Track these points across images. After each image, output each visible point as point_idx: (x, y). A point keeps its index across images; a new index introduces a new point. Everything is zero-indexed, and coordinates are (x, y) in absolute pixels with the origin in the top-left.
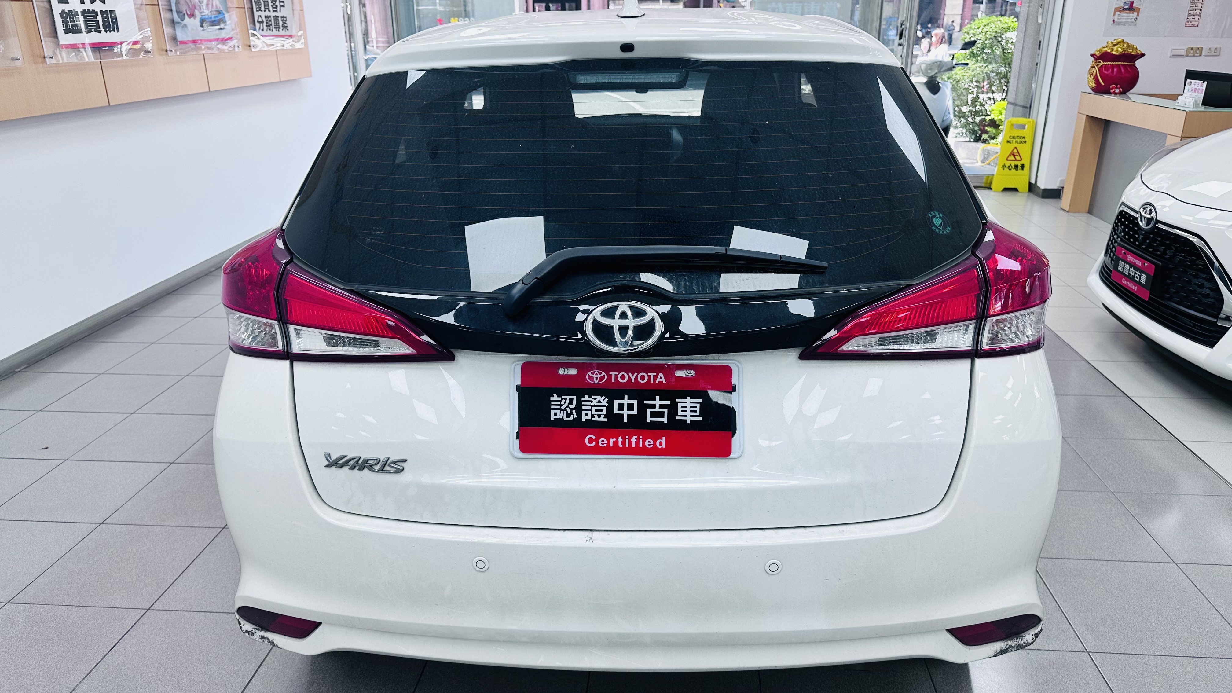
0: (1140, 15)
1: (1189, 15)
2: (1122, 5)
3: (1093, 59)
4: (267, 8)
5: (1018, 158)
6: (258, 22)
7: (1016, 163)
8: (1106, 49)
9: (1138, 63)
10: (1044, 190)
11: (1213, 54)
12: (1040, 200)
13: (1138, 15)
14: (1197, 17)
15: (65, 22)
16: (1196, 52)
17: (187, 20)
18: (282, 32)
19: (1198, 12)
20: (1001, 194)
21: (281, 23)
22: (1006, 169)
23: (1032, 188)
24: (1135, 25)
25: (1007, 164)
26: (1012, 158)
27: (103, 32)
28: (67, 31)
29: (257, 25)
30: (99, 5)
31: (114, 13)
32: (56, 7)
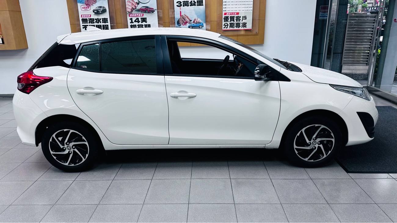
4: (232, 20)
15: (132, 27)
17: (182, 25)
18: (241, 28)
21: (241, 25)
29: (224, 26)
30: (144, 23)
31: (150, 25)
32: (129, 24)
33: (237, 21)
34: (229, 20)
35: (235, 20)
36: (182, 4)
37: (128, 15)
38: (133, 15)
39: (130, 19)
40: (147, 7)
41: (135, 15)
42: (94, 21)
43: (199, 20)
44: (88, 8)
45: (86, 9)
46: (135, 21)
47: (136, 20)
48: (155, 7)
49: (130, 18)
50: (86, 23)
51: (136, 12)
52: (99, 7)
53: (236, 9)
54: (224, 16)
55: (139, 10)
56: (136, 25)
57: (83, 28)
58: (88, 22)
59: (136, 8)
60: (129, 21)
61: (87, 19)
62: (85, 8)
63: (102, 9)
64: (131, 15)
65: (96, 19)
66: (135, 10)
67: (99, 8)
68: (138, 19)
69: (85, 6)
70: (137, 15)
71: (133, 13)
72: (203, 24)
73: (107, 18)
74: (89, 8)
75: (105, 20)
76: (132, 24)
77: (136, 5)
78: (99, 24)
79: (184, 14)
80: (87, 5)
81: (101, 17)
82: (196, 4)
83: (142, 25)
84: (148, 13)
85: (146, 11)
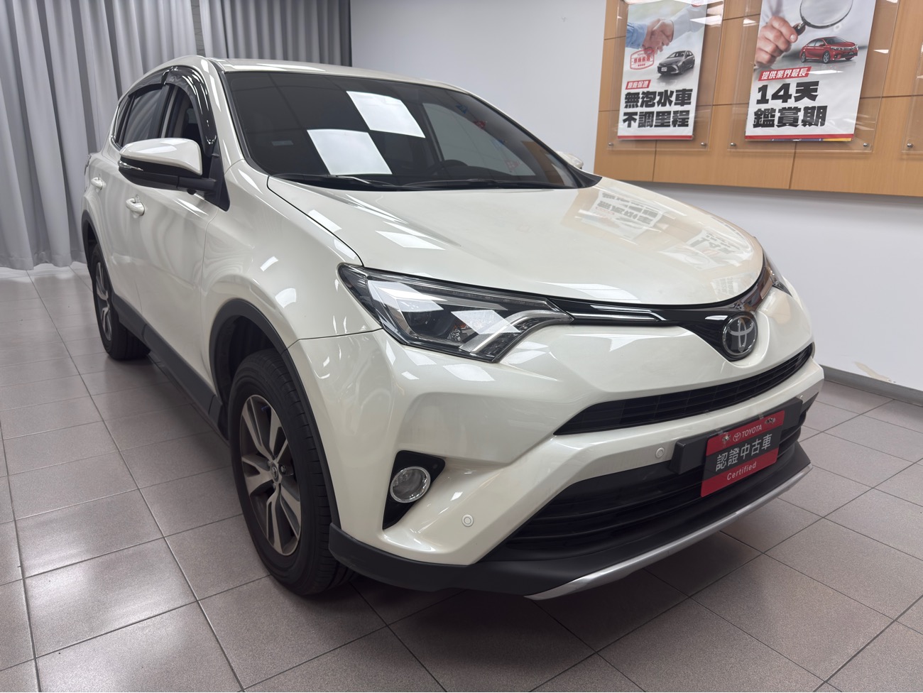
15: (757, 119)
27: (800, 126)
30: (806, 102)
31: (825, 108)
32: (753, 108)
37: (755, 76)
38: (773, 75)
39: (760, 89)
40: (830, 41)
41: (780, 74)
42: (654, 98)
44: (648, 59)
45: (642, 63)
46: (775, 97)
47: (779, 90)
48: (861, 36)
49: (761, 84)
50: (633, 107)
51: (786, 64)
52: (676, 53)
55: (796, 56)
56: (773, 110)
57: (625, 121)
58: (639, 104)
59: (788, 49)
60: (755, 95)
61: (639, 93)
62: (640, 60)
63: (683, 59)
64: (766, 75)
65: (660, 94)
66: (783, 57)
67: (675, 56)
68: (786, 87)
69: (642, 54)
70: (788, 72)
71: (774, 66)
73: (691, 90)
74: (651, 59)
75: (684, 96)
76: (763, 107)
77: (793, 37)
78: (667, 108)
80: (646, 50)
81: (677, 85)
83: (798, 110)
84: (829, 62)
85: (822, 56)
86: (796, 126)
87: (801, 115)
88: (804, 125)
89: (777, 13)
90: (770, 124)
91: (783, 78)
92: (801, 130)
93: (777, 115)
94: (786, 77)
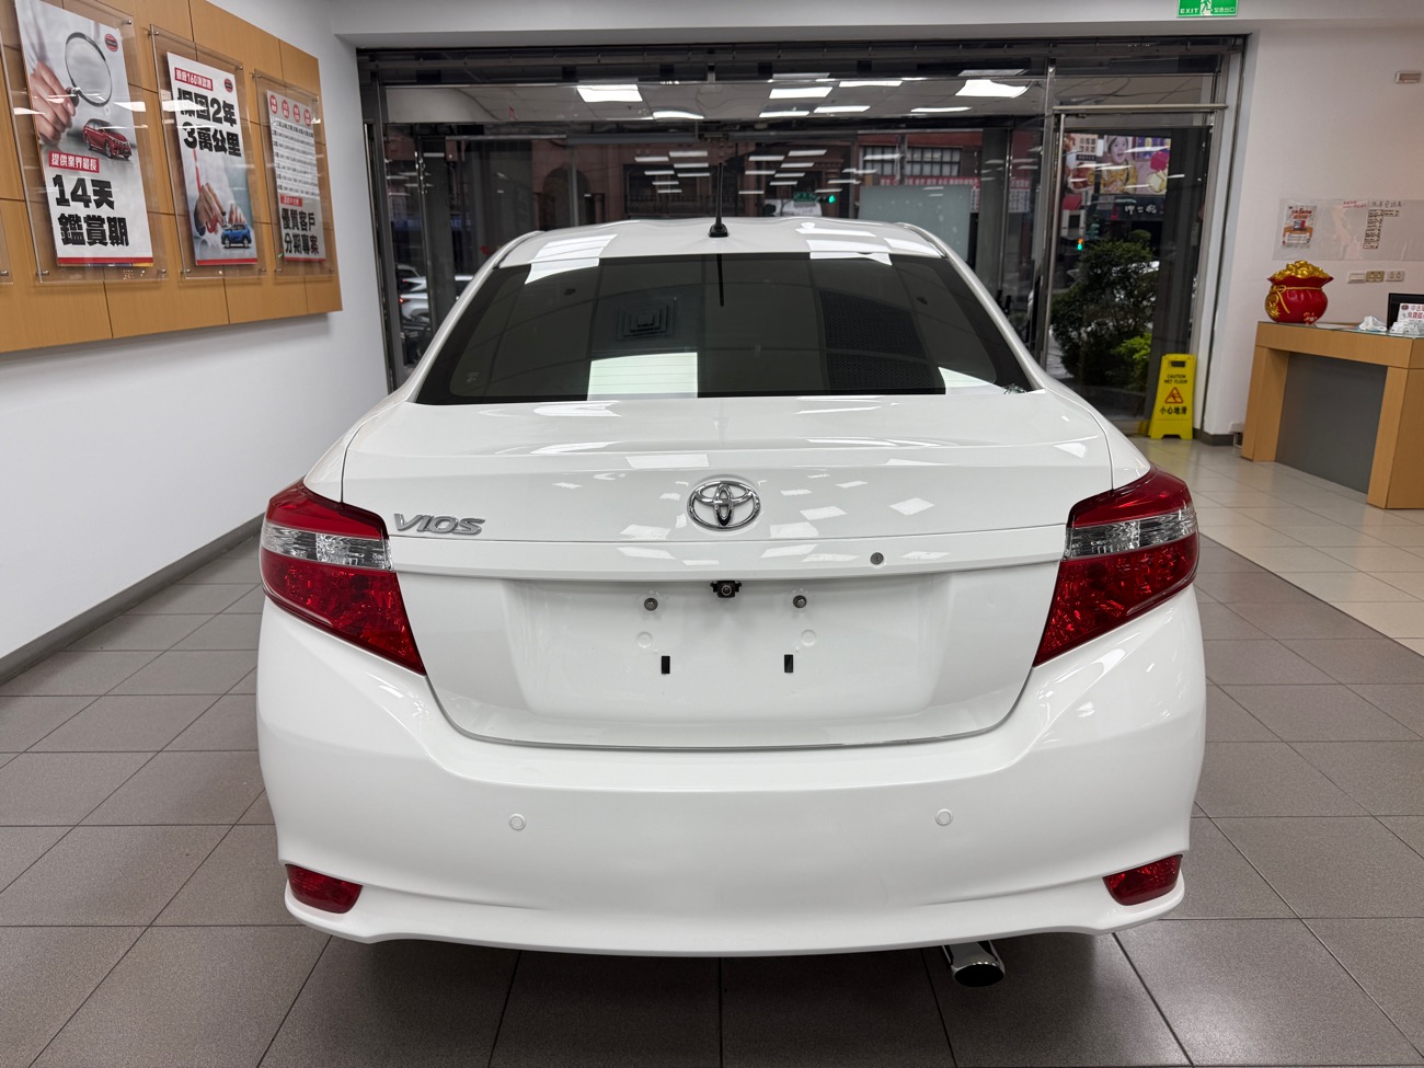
0: (1314, 236)
1: (1367, 235)
2: (1292, 224)
3: (1270, 284)
4: (295, 225)
5: (1179, 400)
6: (287, 242)
7: (1177, 405)
8: (1288, 272)
9: (1326, 289)
10: (1215, 436)
11: (1395, 278)
12: (1211, 448)
13: (1311, 236)
14: (1375, 238)
15: (64, 230)
16: (1376, 277)
17: (207, 232)
18: (311, 256)
19: (1376, 232)
20: (1160, 442)
21: (310, 243)
22: (1166, 414)
23: (1198, 434)
24: (1308, 247)
25: (1167, 407)
26: (1171, 400)
27: (109, 245)
28: (66, 241)
29: (285, 245)
30: (105, 212)
31: (122, 220)
32: (56, 211)
33: (303, 229)
34: (291, 225)
35: (300, 226)
36: (196, 135)
37: (43, 157)
38: (63, 163)
39: (54, 182)
40: (105, 127)
41: (71, 164)
43: (240, 214)
46: (74, 197)
47: (76, 188)
49: (54, 173)
51: (72, 147)
53: (295, 186)
54: (281, 206)
55: (80, 137)
56: (79, 219)
59: (69, 124)
64: (55, 156)
66: (68, 134)
68: (81, 183)
70: (79, 160)
72: (249, 232)
76: (67, 211)
77: (70, 106)
79: (207, 184)
82: (227, 146)
83: (100, 219)
84: (112, 157)
85: (104, 146)
86: (106, 244)
87: (106, 226)
88: (113, 244)
89: (42, 59)
90: (78, 241)
91: (75, 169)
92: (110, 251)
93: (85, 226)
94: (78, 169)
